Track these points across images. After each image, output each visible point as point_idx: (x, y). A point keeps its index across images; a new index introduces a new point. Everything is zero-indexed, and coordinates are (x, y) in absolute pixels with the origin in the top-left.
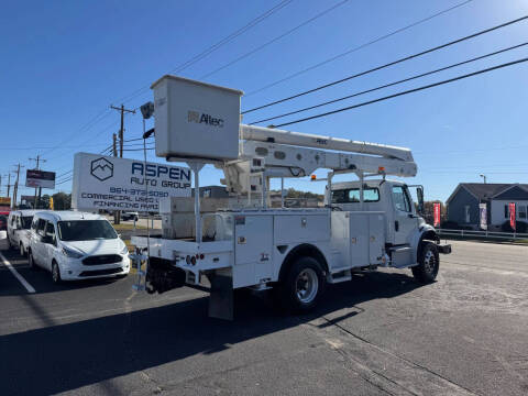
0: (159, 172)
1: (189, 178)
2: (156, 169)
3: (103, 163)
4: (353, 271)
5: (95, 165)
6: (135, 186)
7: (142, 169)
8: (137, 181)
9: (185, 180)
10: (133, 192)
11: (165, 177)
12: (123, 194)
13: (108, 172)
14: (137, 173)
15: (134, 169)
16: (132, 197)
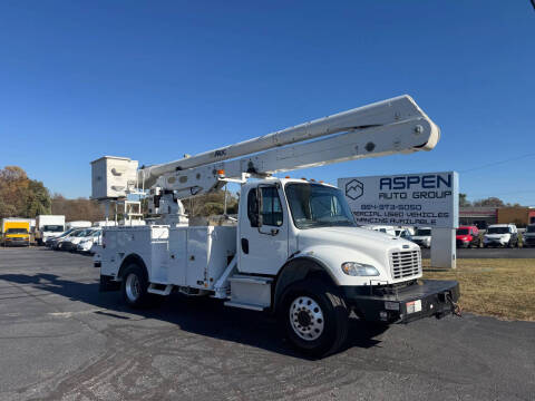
0: (409, 183)
1: (449, 184)
2: (406, 181)
3: (354, 184)
4: (175, 288)
5: (349, 186)
6: (383, 201)
7: (390, 184)
8: (385, 195)
9: (443, 187)
10: (382, 207)
11: (418, 188)
12: (373, 210)
13: (359, 191)
14: (386, 188)
15: (382, 184)
16: (382, 212)
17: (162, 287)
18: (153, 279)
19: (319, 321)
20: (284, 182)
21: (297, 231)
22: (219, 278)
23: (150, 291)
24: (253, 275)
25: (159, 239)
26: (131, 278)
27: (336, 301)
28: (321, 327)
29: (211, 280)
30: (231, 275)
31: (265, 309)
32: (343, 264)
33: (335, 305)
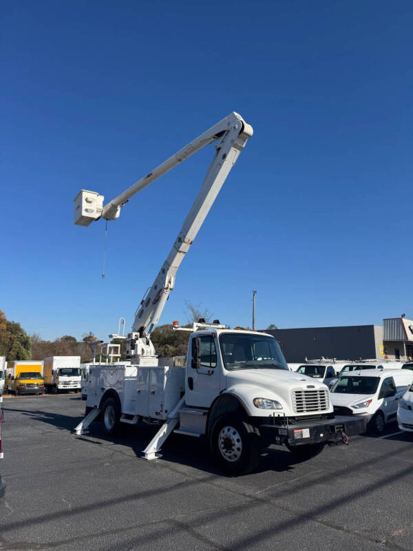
17: (130, 417)
18: (125, 411)
19: (238, 449)
20: (219, 332)
21: (226, 372)
22: (172, 410)
23: (122, 420)
24: (195, 407)
25: (131, 377)
26: (109, 409)
27: (249, 428)
28: (239, 454)
29: (166, 411)
30: (181, 408)
31: (202, 435)
32: (255, 400)
33: (249, 431)
